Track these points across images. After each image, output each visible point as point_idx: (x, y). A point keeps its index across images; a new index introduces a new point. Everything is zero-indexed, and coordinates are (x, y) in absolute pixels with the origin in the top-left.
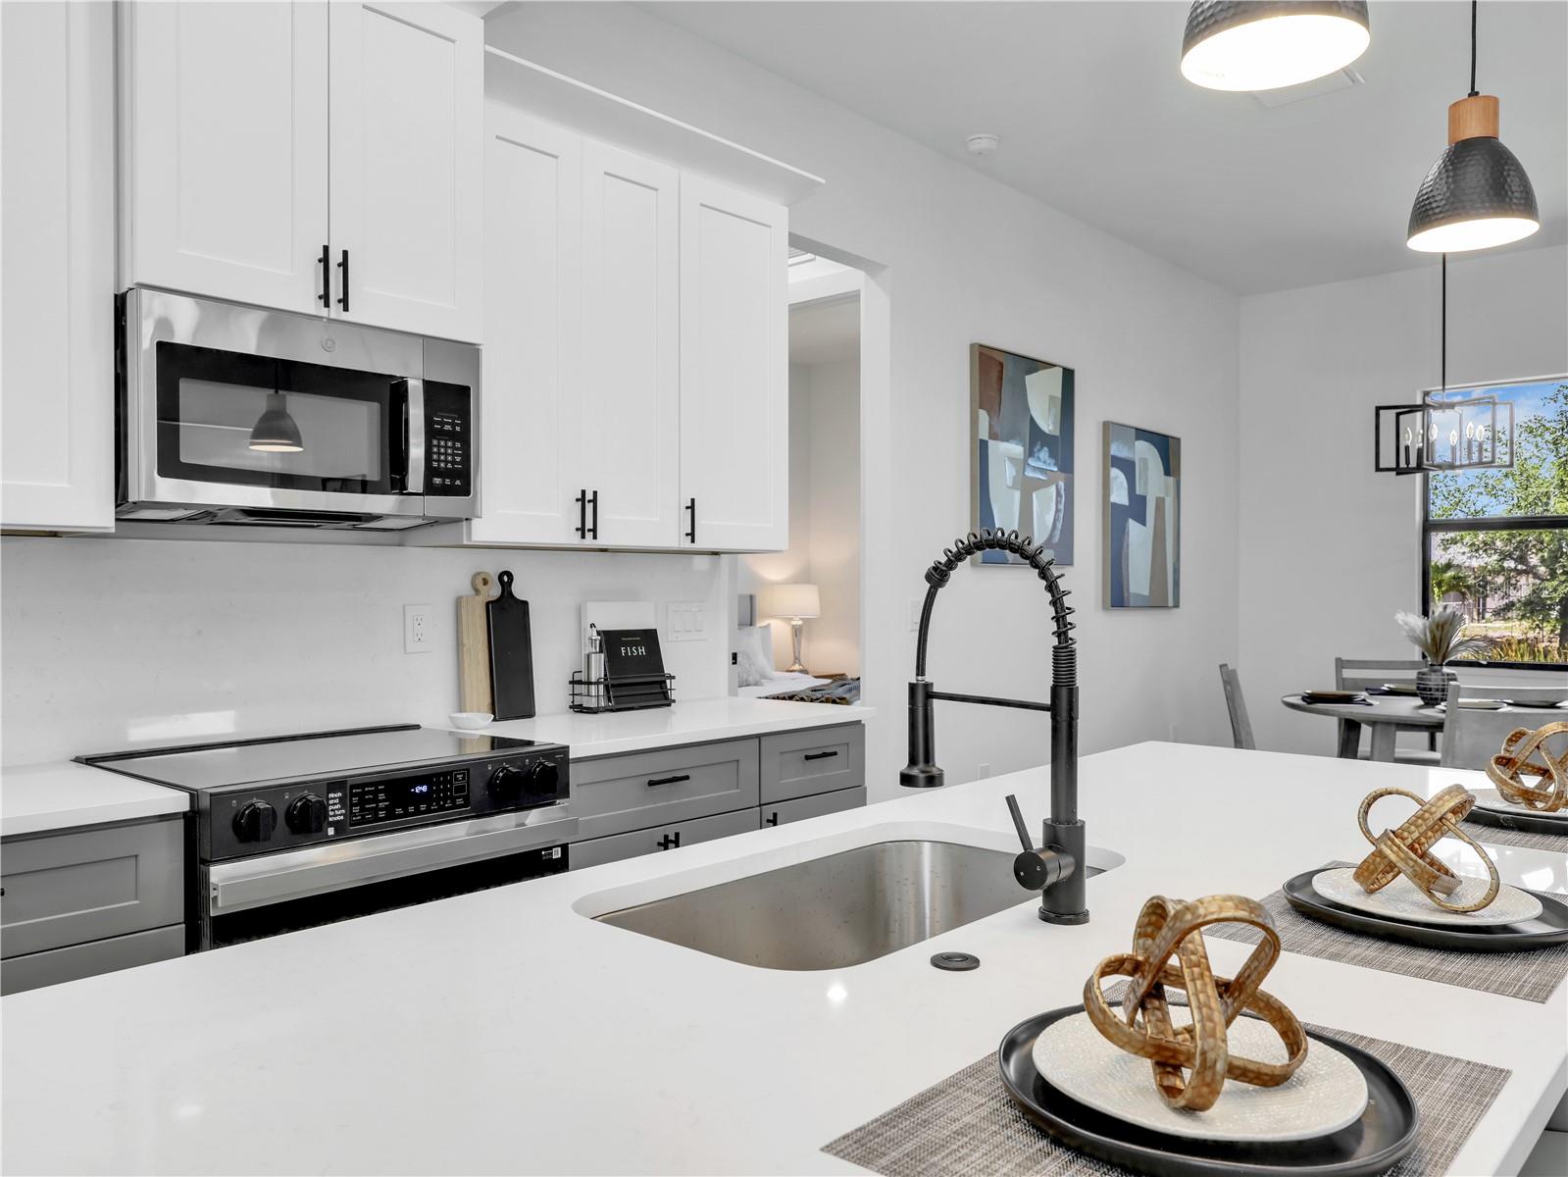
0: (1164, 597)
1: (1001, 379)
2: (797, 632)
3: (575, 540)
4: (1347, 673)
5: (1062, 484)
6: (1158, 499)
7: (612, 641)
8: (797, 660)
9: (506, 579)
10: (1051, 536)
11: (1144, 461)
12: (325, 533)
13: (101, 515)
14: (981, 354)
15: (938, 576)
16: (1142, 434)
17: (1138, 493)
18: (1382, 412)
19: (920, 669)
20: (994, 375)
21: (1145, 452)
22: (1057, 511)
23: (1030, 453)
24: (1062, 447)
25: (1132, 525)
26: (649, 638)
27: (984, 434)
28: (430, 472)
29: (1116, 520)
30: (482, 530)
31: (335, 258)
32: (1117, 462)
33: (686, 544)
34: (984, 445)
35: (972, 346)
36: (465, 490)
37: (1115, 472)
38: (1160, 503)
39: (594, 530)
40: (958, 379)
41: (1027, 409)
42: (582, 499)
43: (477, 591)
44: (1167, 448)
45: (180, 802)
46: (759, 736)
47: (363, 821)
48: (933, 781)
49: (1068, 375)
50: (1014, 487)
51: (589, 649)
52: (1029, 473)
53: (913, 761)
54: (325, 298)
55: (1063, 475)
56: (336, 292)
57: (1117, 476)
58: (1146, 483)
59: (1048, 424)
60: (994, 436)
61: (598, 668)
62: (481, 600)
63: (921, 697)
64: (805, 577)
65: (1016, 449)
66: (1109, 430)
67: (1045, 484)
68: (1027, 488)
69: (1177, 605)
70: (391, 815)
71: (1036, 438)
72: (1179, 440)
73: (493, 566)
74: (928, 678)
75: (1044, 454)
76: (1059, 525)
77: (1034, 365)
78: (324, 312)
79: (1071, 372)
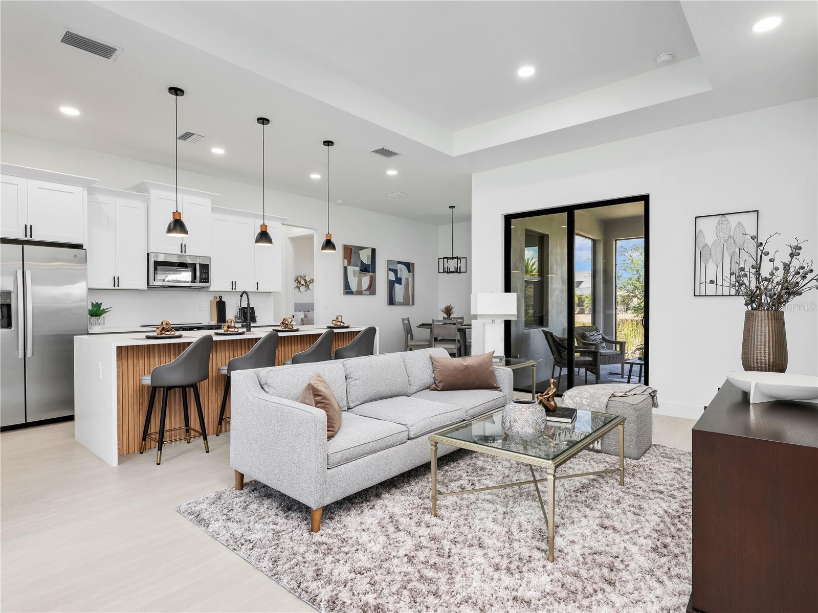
0: (409, 302)
1: (351, 252)
3: (231, 290)
5: (372, 275)
9: (220, 298)
10: (368, 288)
11: (400, 269)
14: (346, 247)
16: (399, 263)
17: (398, 277)
18: (440, 259)
20: (349, 251)
21: (401, 267)
22: (370, 282)
23: (361, 270)
24: (371, 268)
25: (397, 285)
26: (252, 309)
27: (346, 265)
28: (201, 279)
29: (391, 285)
30: (213, 289)
31: (183, 245)
32: (390, 270)
33: (256, 291)
34: (346, 267)
35: (343, 245)
36: (208, 282)
37: (391, 272)
38: (407, 279)
39: (235, 288)
41: (360, 259)
42: (232, 283)
43: (214, 300)
44: (409, 266)
49: (374, 251)
50: (355, 277)
51: (238, 311)
52: (361, 274)
54: (182, 252)
55: (372, 273)
56: (183, 250)
58: (401, 275)
59: (367, 262)
60: (349, 265)
62: (215, 302)
65: (357, 269)
66: (389, 262)
67: (366, 276)
68: (360, 277)
69: (413, 304)
71: (363, 266)
72: (413, 264)
73: (217, 295)
75: (366, 270)
76: (371, 285)
77: (362, 248)
78: (182, 254)
79: (375, 249)
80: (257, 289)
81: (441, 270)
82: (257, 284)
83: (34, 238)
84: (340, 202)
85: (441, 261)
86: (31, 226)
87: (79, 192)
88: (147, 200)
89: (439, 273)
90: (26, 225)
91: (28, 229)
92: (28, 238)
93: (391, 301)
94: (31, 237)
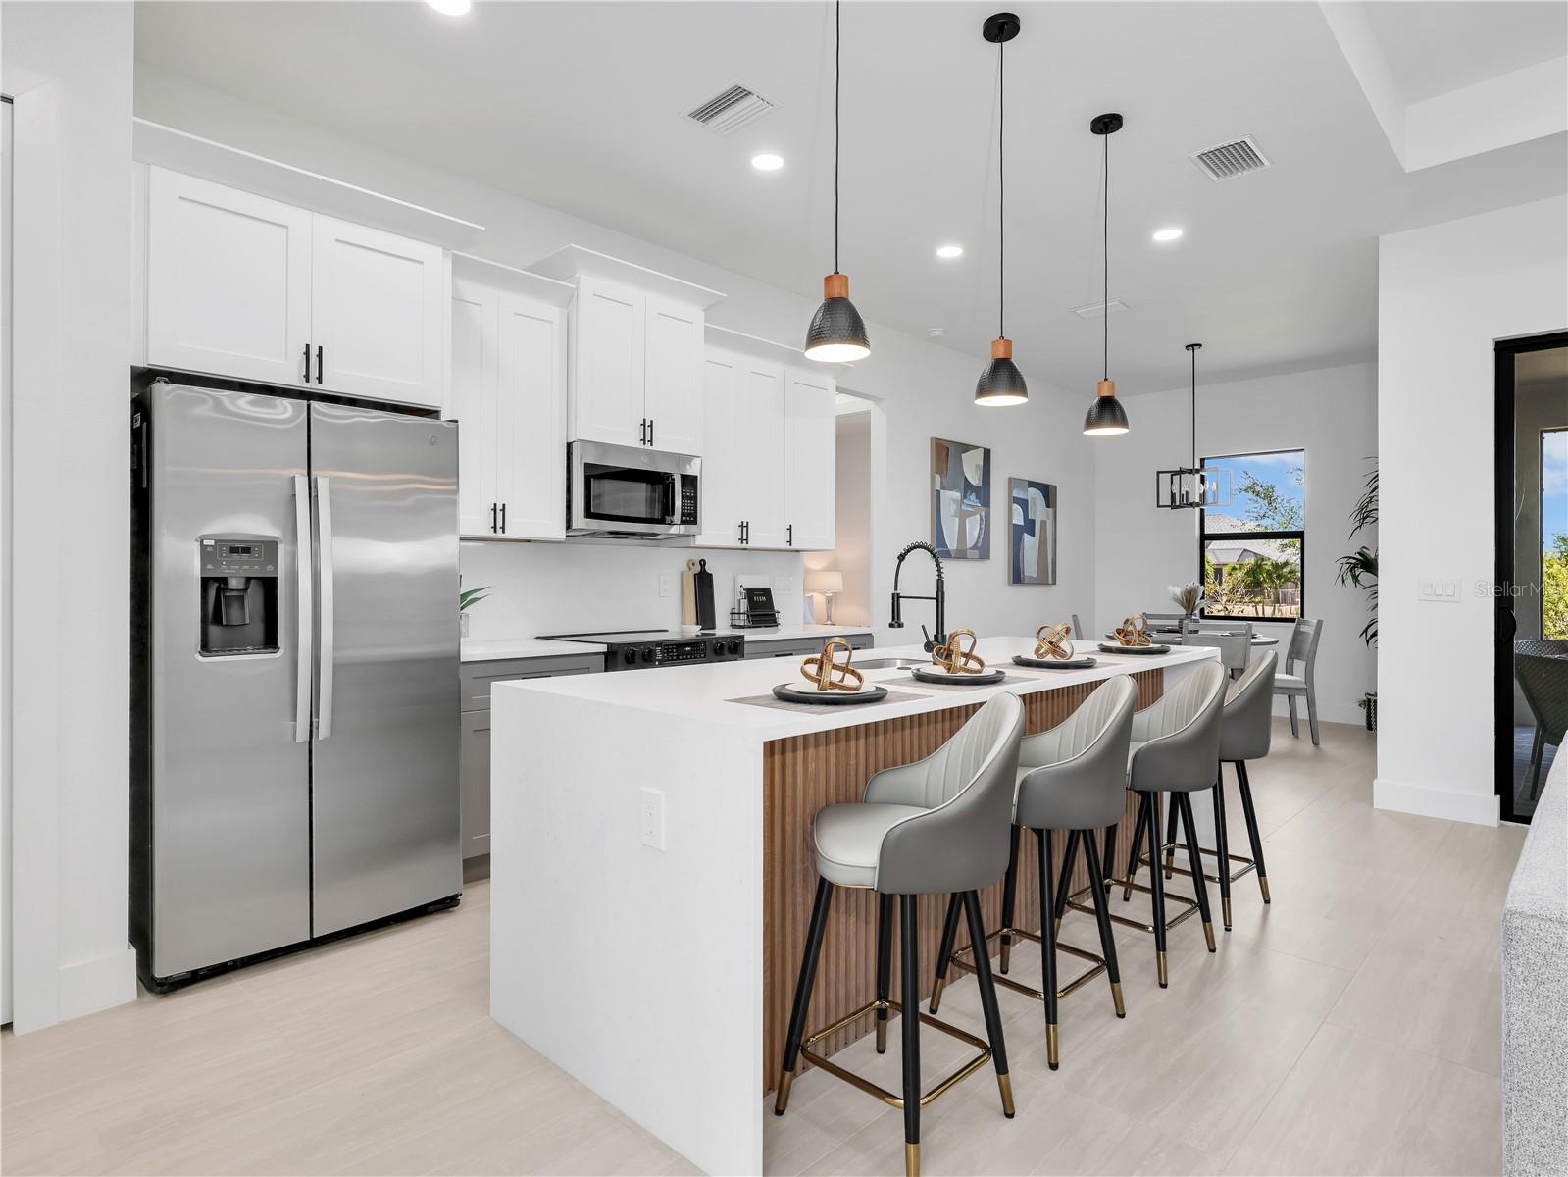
0: (1046, 576)
1: (948, 456)
2: (829, 601)
3: (737, 544)
4: (1150, 622)
5: (983, 514)
6: (1042, 521)
7: (750, 593)
8: (829, 618)
9: (703, 563)
10: (977, 542)
11: (1033, 499)
12: (631, 541)
13: (559, 532)
14: (936, 444)
15: (902, 558)
16: (1032, 484)
17: (1030, 517)
18: (1161, 475)
19: (896, 589)
20: (944, 454)
21: (1034, 495)
22: (980, 528)
23: (965, 497)
24: (983, 493)
25: (1026, 536)
26: (766, 592)
27: (938, 487)
28: (683, 514)
29: (1017, 534)
30: (700, 541)
31: (648, 423)
32: (1016, 501)
33: (787, 547)
34: (938, 493)
35: (932, 439)
36: (695, 522)
37: (1016, 507)
38: (1043, 523)
40: (924, 458)
41: (963, 473)
42: (742, 526)
43: (690, 569)
44: (1048, 492)
45: (603, 648)
46: (823, 638)
47: (668, 660)
48: (900, 625)
49: (987, 453)
50: (955, 516)
51: (740, 597)
52: (964, 508)
53: (893, 619)
54: (644, 441)
55: (984, 509)
56: (648, 438)
57: (1017, 509)
58: (1035, 513)
59: (975, 479)
60: (943, 488)
61: (744, 606)
62: (692, 574)
63: (896, 599)
64: (833, 567)
65: (957, 495)
66: (1013, 482)
67: (974, 514)
68: (963, 517)
69: (1054, 583)
70: (678, 659)
71: (968, 488)
72: (1055, 487)
73: (697, 556)
74: (898, 592)
75: (973, 497)
76: (981, 537)
77: (967, 448)
78: (642, 447)
79: (989, 451)
80: (790, 542)
81: (1166, 500)
82: (790, 529)
83: (329, 387)
84: (938, 333)
85: (1165, 478)
86: (320, 348)
87: (435, 259)
88: (568, 300)
89: (1159, 506)
90: (308, 346)
91: (313, 358)
92: (313, 386)
93: (1017, 577)
94: (320, 382)
